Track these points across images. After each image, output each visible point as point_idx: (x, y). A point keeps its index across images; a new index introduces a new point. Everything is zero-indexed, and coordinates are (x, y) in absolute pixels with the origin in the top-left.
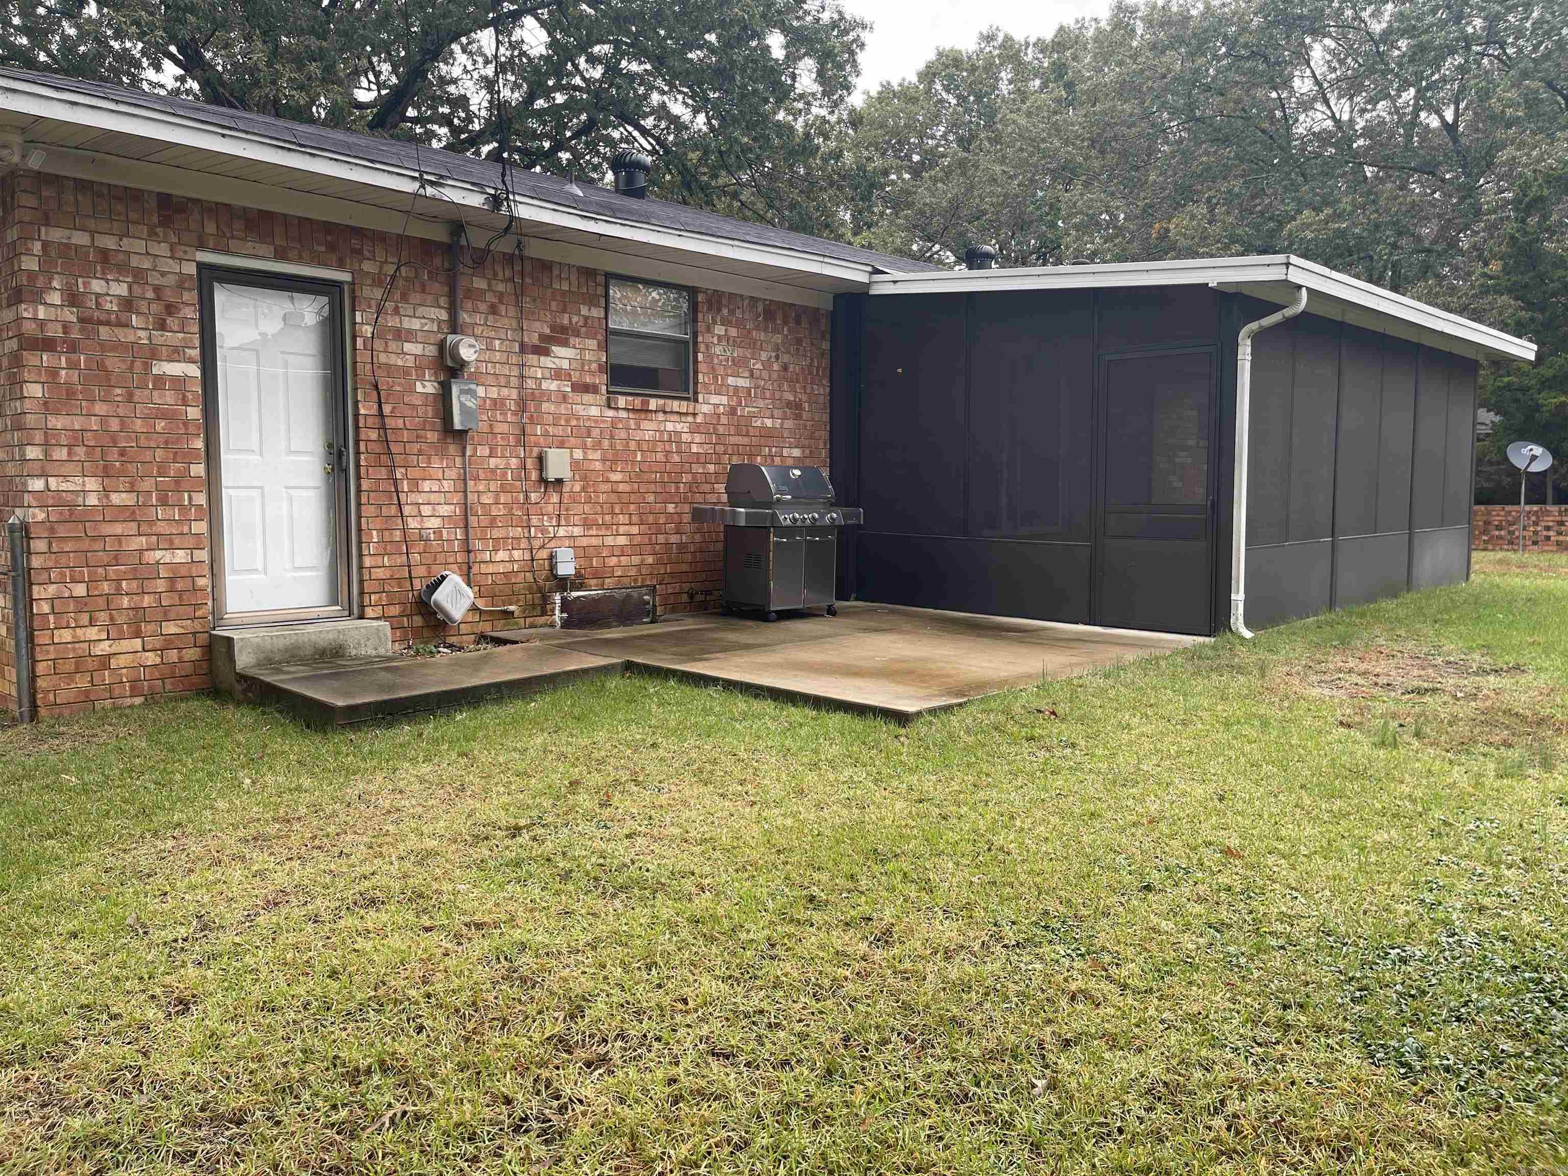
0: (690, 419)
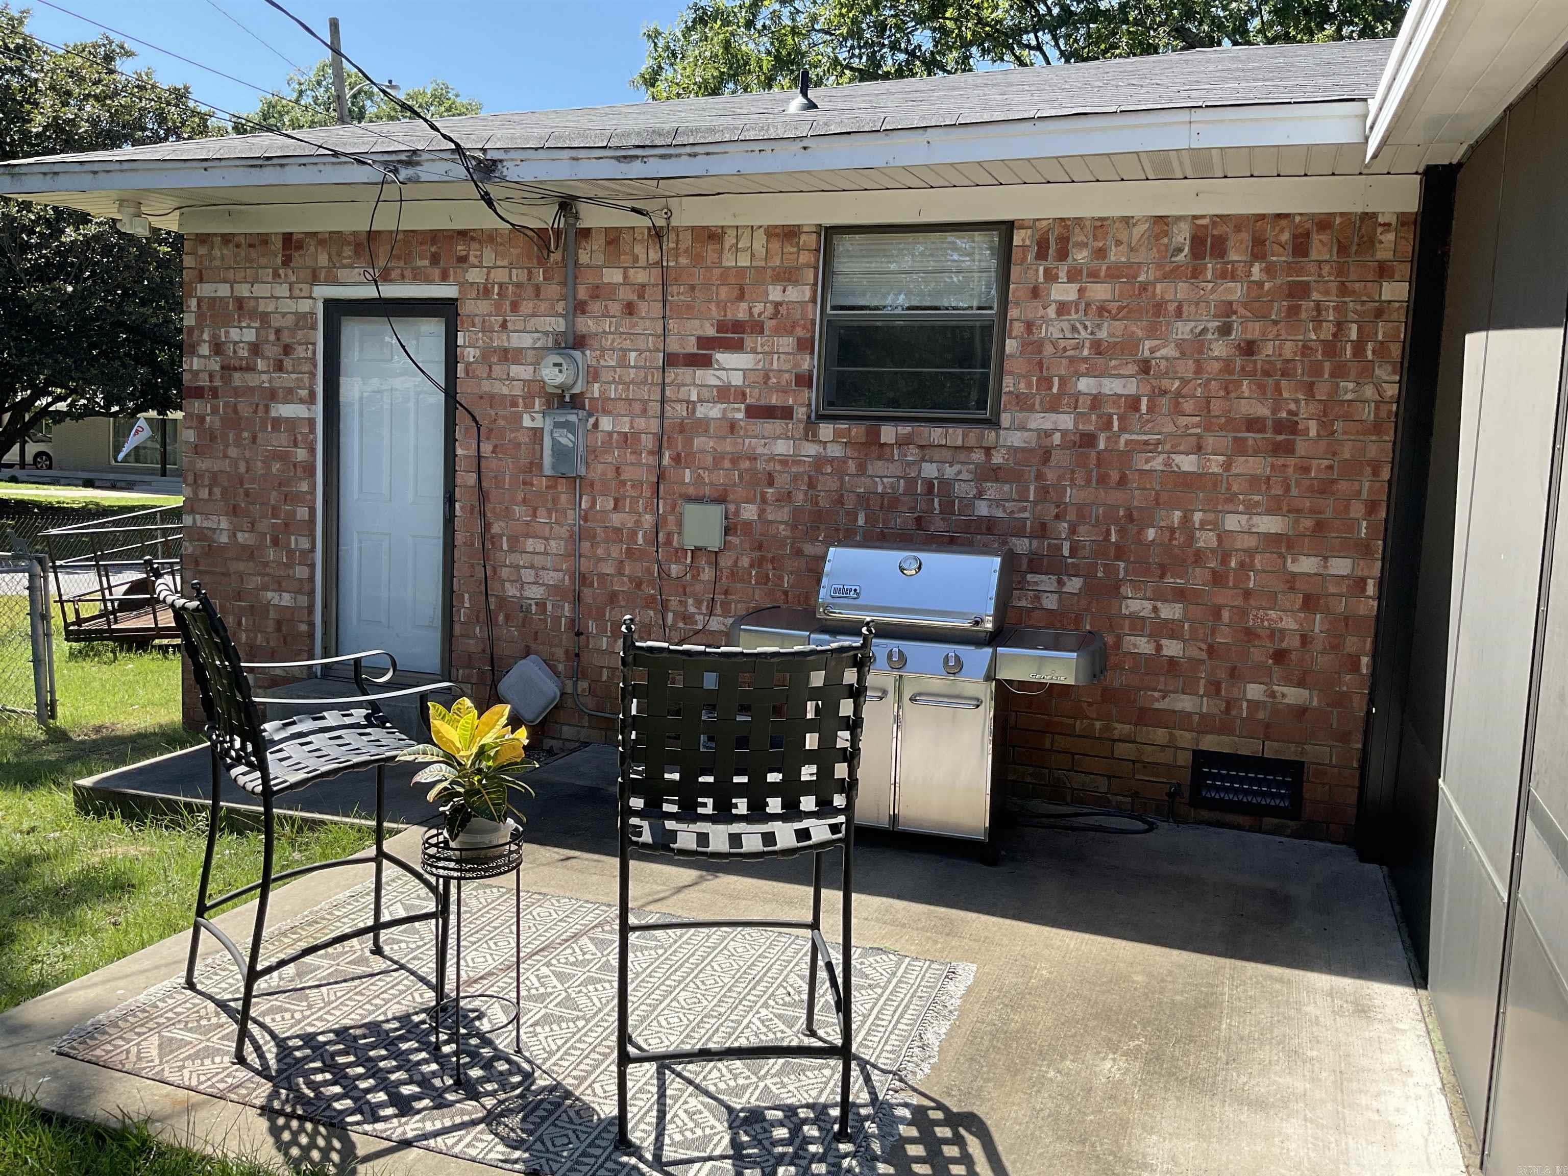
0: (977, 457)
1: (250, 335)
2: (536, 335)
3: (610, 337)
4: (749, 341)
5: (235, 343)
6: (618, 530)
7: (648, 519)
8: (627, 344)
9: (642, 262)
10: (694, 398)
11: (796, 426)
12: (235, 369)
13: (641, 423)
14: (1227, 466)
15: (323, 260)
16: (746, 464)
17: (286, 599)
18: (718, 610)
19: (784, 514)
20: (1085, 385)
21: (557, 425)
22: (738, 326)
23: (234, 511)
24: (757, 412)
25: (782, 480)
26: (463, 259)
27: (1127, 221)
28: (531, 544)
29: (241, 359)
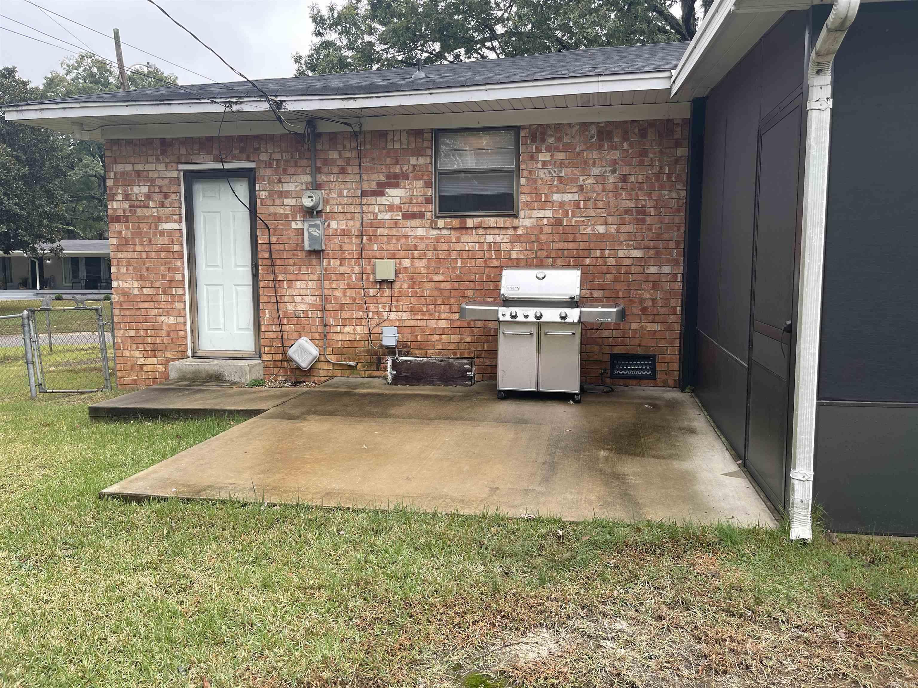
0: (511, 231)
1: (145, 190)
2: (296, 184)
3: (334, 183)
4: (402, 183)
5: (136, 194)
6: (342, 275)
7: (357, 269)
8: (343, 186)
9: (348, 148)
10: (377, 210)
11: (426, 222)
12: (138, 207)
13: (351, 223)
14: (618, 230)
15: (183, 151)
16: (403, 241)
17: (172, 320)
18: (394, 309)
19: (423, 262)
20: (556, 197)
21: (310, 226)
22: (396, 176)
23: (141, 278)
24: (407, 216)
25: (421, 247)
26: (258, 149)
27: (570, 125)
28: (298, 284)
29: (141, 201)
